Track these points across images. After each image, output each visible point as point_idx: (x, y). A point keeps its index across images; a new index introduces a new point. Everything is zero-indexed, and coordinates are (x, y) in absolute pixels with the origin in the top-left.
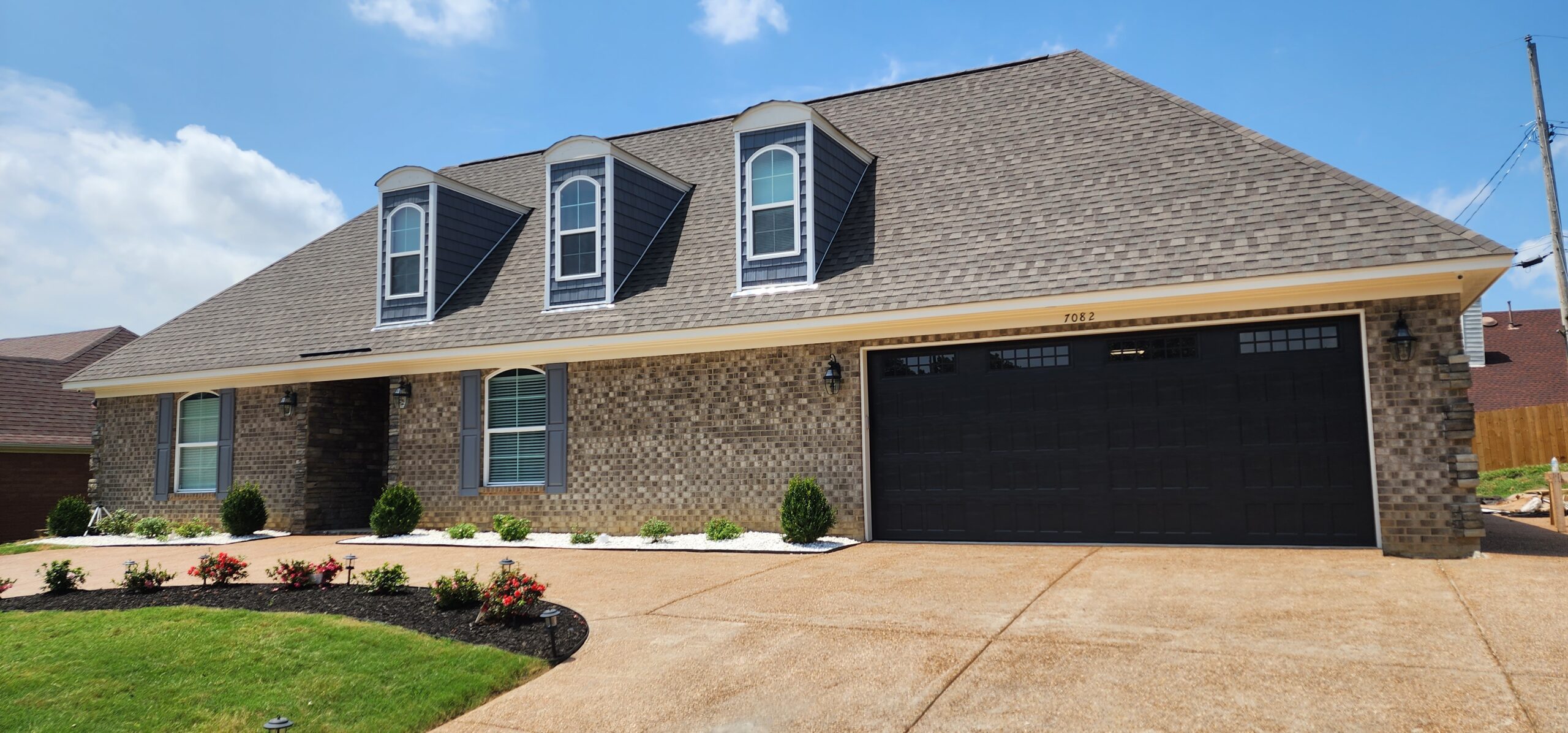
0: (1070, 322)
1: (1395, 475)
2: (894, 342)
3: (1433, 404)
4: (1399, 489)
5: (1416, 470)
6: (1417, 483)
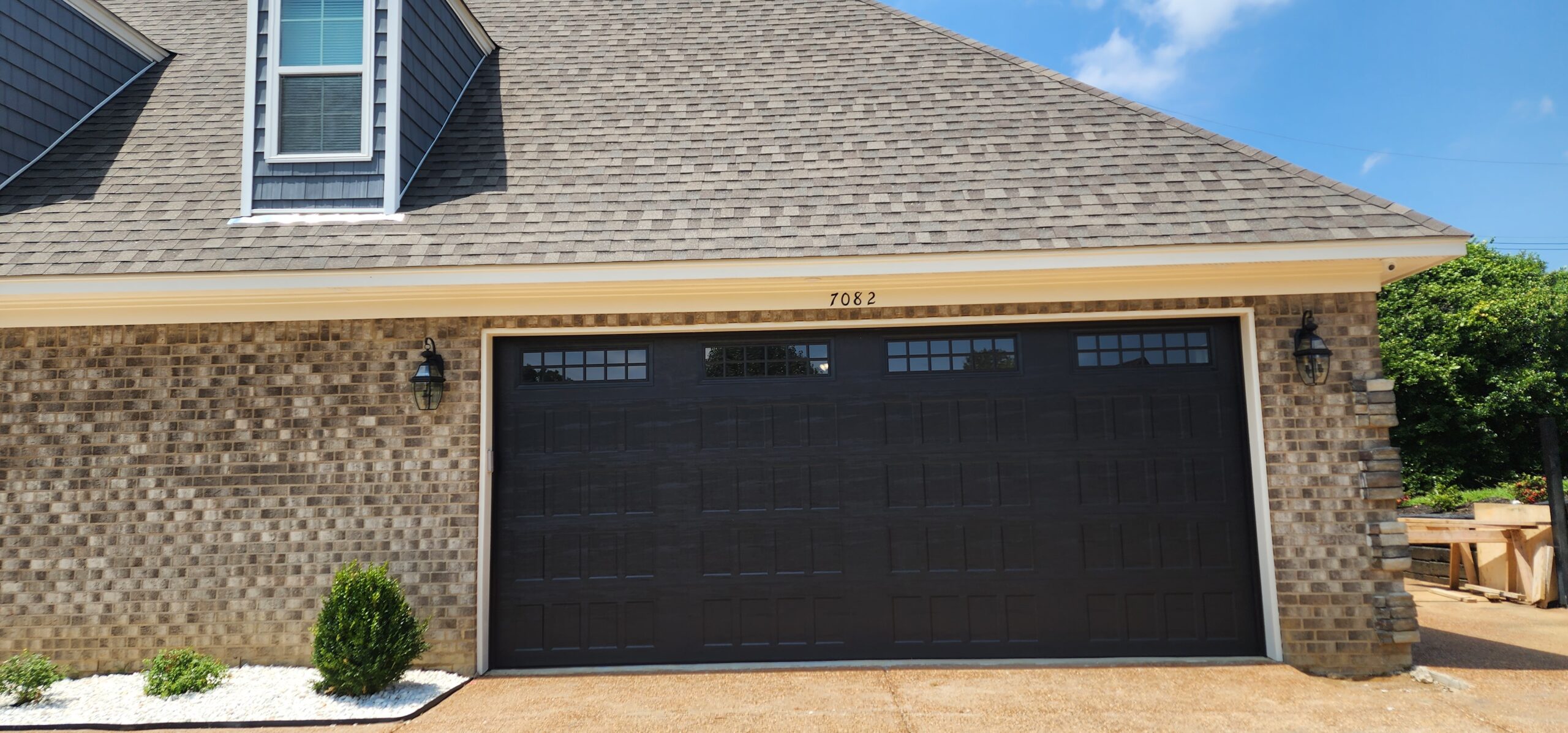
0: (838, 305)
1: (1300, 552)
2: (546, 322)
4: (1305, 572)
5: (1326, 544)
6: (1329, 564)
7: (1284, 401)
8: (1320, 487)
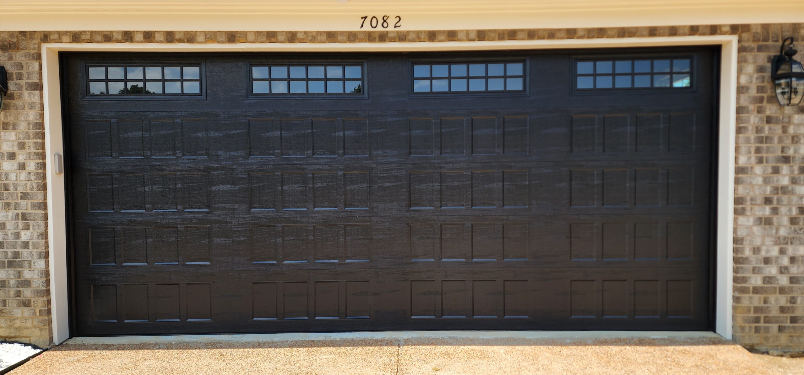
0: (367, 28)
1: (756, 250)
2: (99, 38)
4: (759, 268)
5: (780, 244)
6: (780, 261)
7: (757, 120)
8: (780, 195)
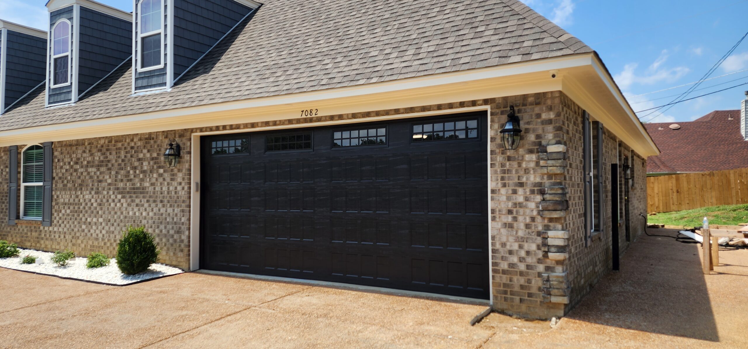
0: (304, 116)
3: (535, 186)
4: (505, 257)
5: (519, 242)
7: (501, 159)
8: (518, 208)
